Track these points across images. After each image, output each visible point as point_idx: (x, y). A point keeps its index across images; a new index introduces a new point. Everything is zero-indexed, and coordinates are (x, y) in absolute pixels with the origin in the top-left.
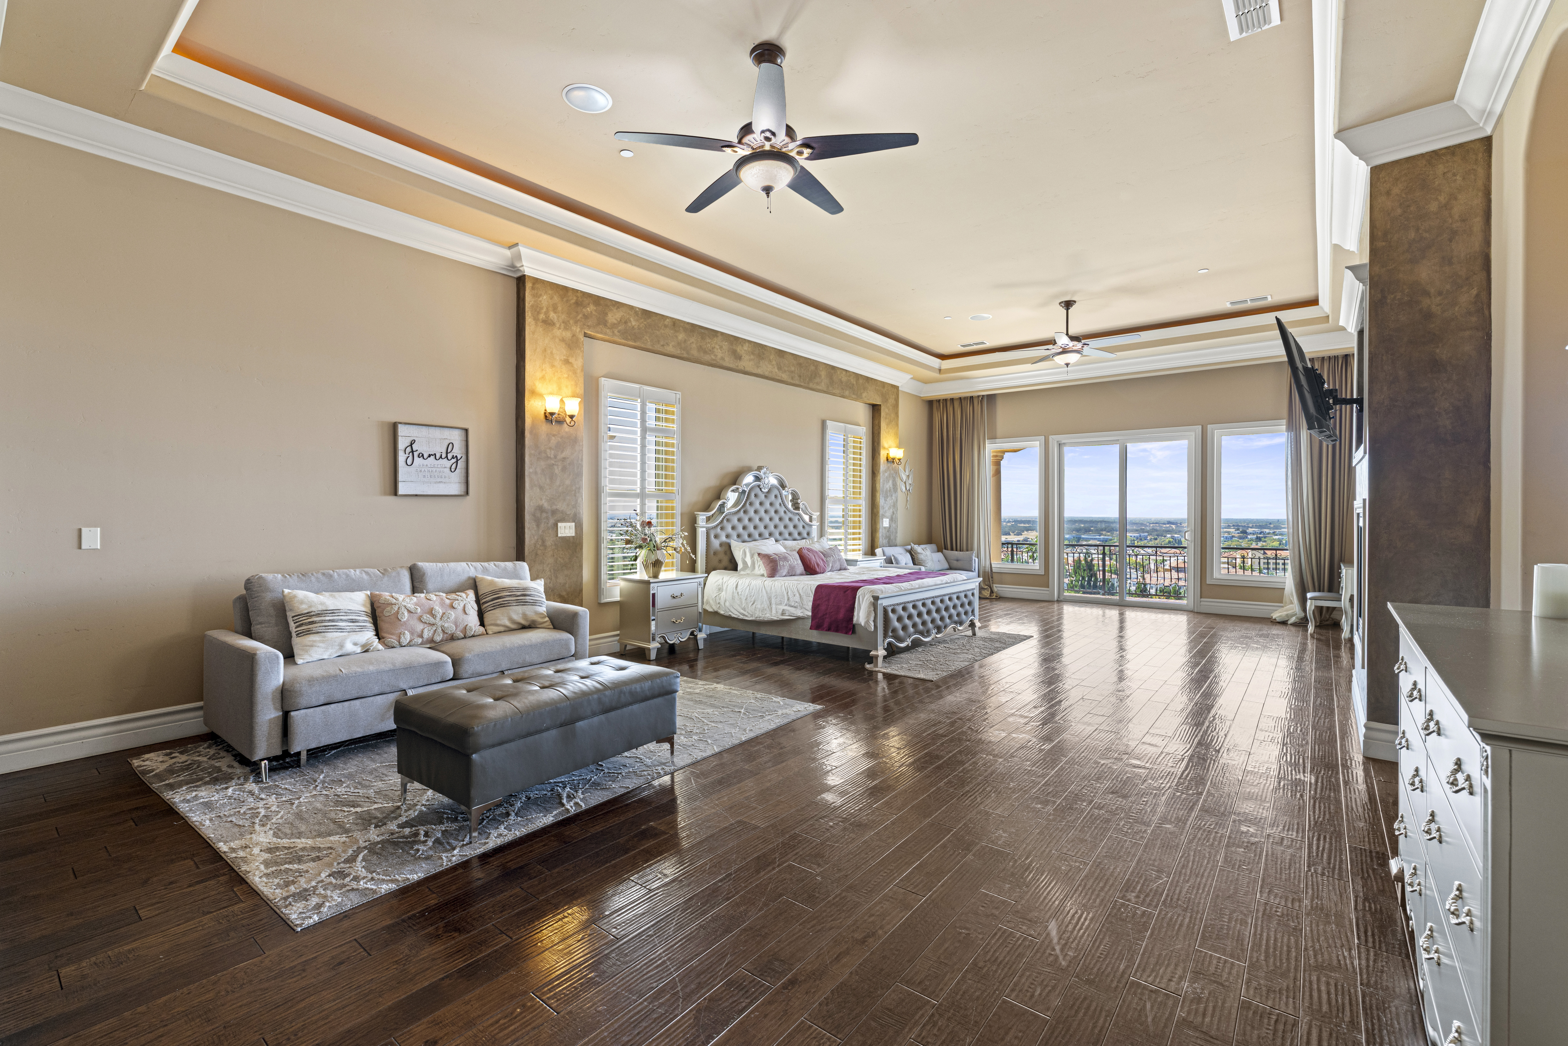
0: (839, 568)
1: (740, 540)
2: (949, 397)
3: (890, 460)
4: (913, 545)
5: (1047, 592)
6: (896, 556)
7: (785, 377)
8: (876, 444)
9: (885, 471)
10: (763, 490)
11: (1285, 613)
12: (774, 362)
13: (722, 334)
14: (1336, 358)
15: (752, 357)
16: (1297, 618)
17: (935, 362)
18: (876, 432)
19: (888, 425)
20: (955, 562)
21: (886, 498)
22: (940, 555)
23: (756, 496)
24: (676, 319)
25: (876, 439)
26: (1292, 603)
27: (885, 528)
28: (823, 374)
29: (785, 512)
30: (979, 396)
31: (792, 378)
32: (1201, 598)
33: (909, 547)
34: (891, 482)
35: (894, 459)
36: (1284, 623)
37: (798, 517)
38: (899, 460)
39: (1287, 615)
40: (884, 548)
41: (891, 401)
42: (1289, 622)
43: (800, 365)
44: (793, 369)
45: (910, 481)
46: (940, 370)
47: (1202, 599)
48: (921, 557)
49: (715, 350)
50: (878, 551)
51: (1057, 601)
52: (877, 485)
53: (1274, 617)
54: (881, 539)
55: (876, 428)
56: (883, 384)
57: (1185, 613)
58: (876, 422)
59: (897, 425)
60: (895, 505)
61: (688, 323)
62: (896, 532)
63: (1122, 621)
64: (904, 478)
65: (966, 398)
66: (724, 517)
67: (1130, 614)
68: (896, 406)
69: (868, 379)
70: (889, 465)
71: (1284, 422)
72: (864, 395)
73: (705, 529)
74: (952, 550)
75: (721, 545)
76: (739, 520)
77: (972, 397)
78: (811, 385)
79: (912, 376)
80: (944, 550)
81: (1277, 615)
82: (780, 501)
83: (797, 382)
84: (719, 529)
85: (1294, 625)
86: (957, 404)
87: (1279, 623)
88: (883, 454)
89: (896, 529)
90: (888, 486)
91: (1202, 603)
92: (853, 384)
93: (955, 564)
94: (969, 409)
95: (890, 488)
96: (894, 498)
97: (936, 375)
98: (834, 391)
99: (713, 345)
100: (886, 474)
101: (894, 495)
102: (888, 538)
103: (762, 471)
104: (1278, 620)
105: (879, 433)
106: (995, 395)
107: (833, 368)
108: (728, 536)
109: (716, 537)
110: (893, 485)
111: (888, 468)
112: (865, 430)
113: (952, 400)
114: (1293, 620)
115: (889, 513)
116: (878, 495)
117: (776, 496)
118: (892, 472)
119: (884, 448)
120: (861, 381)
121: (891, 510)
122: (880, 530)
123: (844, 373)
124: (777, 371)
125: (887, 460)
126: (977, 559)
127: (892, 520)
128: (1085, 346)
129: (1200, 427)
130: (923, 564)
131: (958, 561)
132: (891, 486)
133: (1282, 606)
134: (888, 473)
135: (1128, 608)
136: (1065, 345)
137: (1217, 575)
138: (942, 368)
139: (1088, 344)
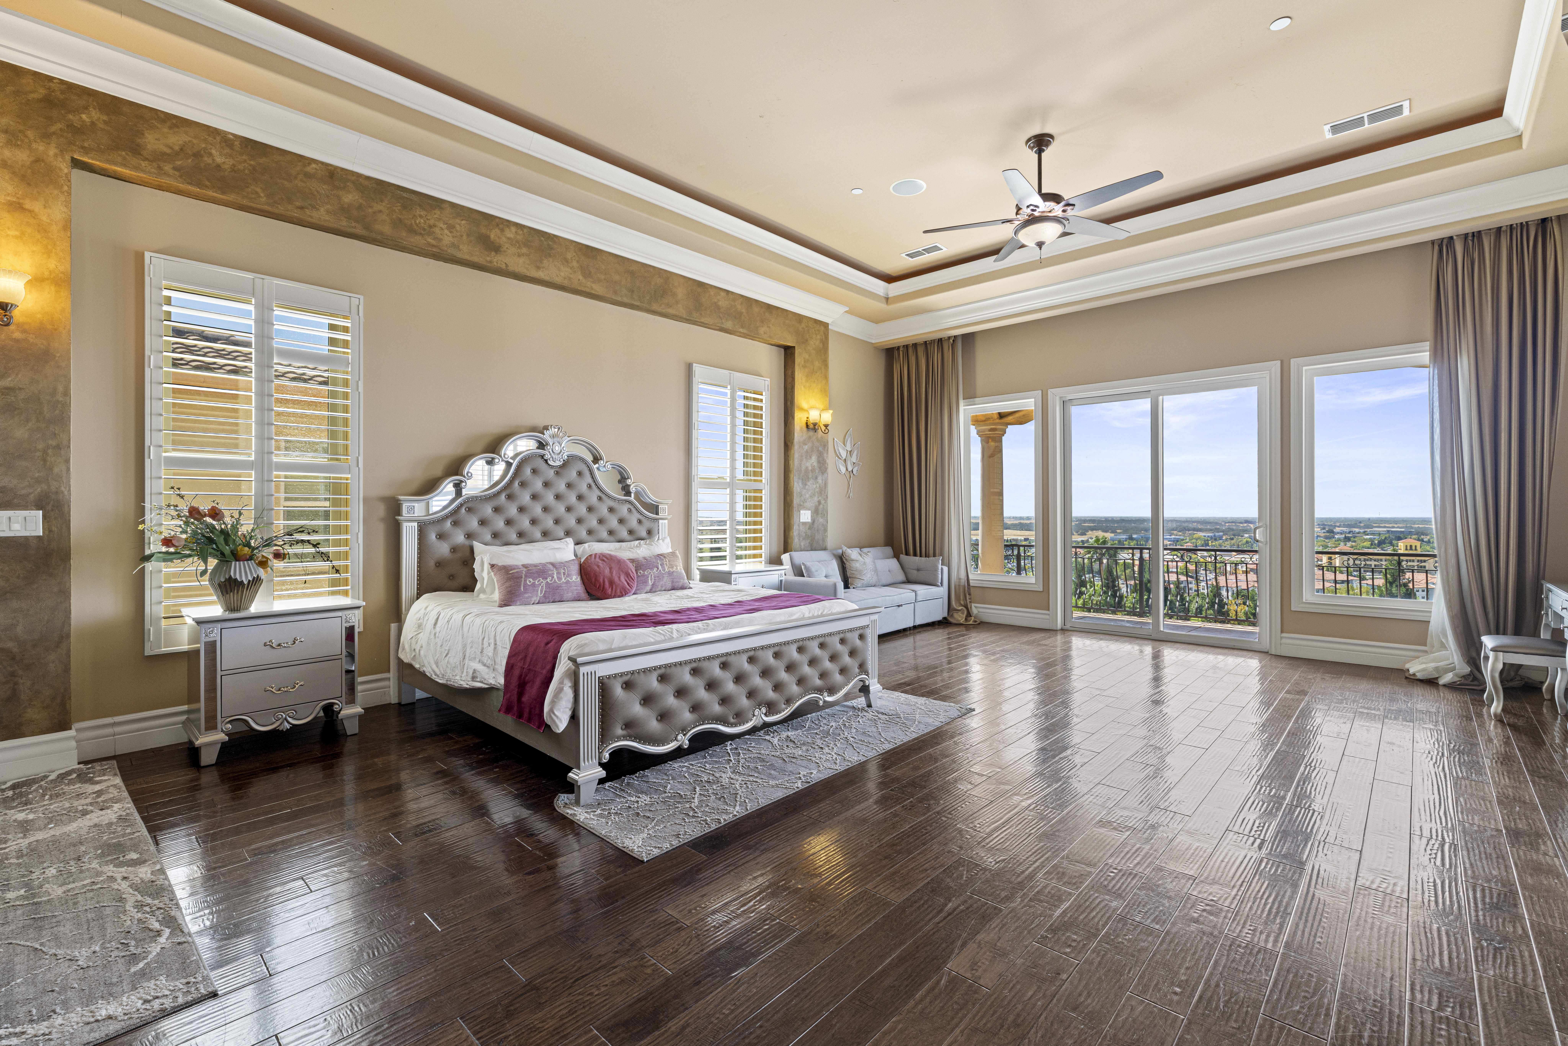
1: (497, 542)
3: (811, 426)
4: (849, 549)
5: (1047, 617)
6: (811, 564)
7: (598, 289)
8: (789, 403)
9: (805, 443)
10: (551, 462)
11: (1433, 665)
12: (575, 264)
13: (453, 205)
14: (1530, 223)
15: (524, 250)
16: (1456, 675)
17: (878, 286)
18: (789, 386)
19: (808, 376)
20: (915, 572)
21: (806, 480)
22: (893, 563)
23: (534, 471)
24: (336, 168)
25: (789, 397)
26: (1443, 646)
27: (804, 523)
28: (681, 292)
29: (600, 499)
30: (949, 338)
31: (615, 292)
32: (1282, 632)
33: (841, 552)
34: (815, 458)
35: (815, 424)
36: (1430, 682)
37: (628, 506)
38: (826, 426)
39: (1437, 669)
40: (799, 553)
41: (814, 343)
42: (1442, 681)
43: (632, 273)
44: (617, 277)
45: (853, 459)
46: (888, 299)
47: (1284, 635)
48: (857, 565)
49: (437, 230)
50: (788, 557)
51: (1062, 630)
52: (791, 462)
53: (1411, 671)
54: (796, 541)
55: (789, 380)
56: (799, 317)
57: (1259, 655)
58: (790, 372)
59: (826, 377)
60: (821, 493)
61: (368, 178)
62: (822, 531)
64: (842, 453)
65: (932, 342)
66: (461, 505)
67: (1168, 654)
68: (822, 350)
69: (769, 307)
70: (811, 433)
71: (1428, 345)
73: (416, 524)
74: (915, 555)
75: (454, 550)
76: (497, 510)
77: (940, 341)
78: (655, 307)
79: (847, 309)
80: (901, 556)
81: (1416, 668)
82: (590, 480)
83: (626, 300)
84: (448, 524)
85: (1450, 686)
86: (921, 351)
87: (1421, 681)
88: (800, 417)
89: (823, 525)
90: (809, 465)
91: (1284, 641)
92: (741, 313)
93: (914, 574)
94: (936, 357)
95: (814, 467)
96: (819, 482)
97: (884, 307)
98: (702, 320)
99: (432, 222)
100: (806, 447)
101: (821, 477)
102: (813, 538)
103: (547, 434)
104: (1419, 676)
105: (793, 387)
106: (973, 333)
107: (701, 284)
108: (469, 536)
109: (441, 536)
110: (819, 462)
111: (810, 438)
112: (768, 383)
113: (915, 345)
114: (1447, 678)
115: (813, 504)
116: (792, 476)
117: (580, 474)
118: (817, 444)
119: (802, 409)
120: (756, 309)
121: (816, 499)
122: (797, 527)
123: (723, 294)
124: (581, 278)
125: (807, 426)
126: (946, 569)
127: (816, 512)
128: (1069, 208)
129: (1278, 363)
130: (858, 576)
131: (918, 570)
132: (815, 464)
133: (1426, 652)
134: (810, 444)
135: (1164, 643)
136: (1032, 207)
137: (1308, 596)
138: (890, 296)
139: (1074, 205)
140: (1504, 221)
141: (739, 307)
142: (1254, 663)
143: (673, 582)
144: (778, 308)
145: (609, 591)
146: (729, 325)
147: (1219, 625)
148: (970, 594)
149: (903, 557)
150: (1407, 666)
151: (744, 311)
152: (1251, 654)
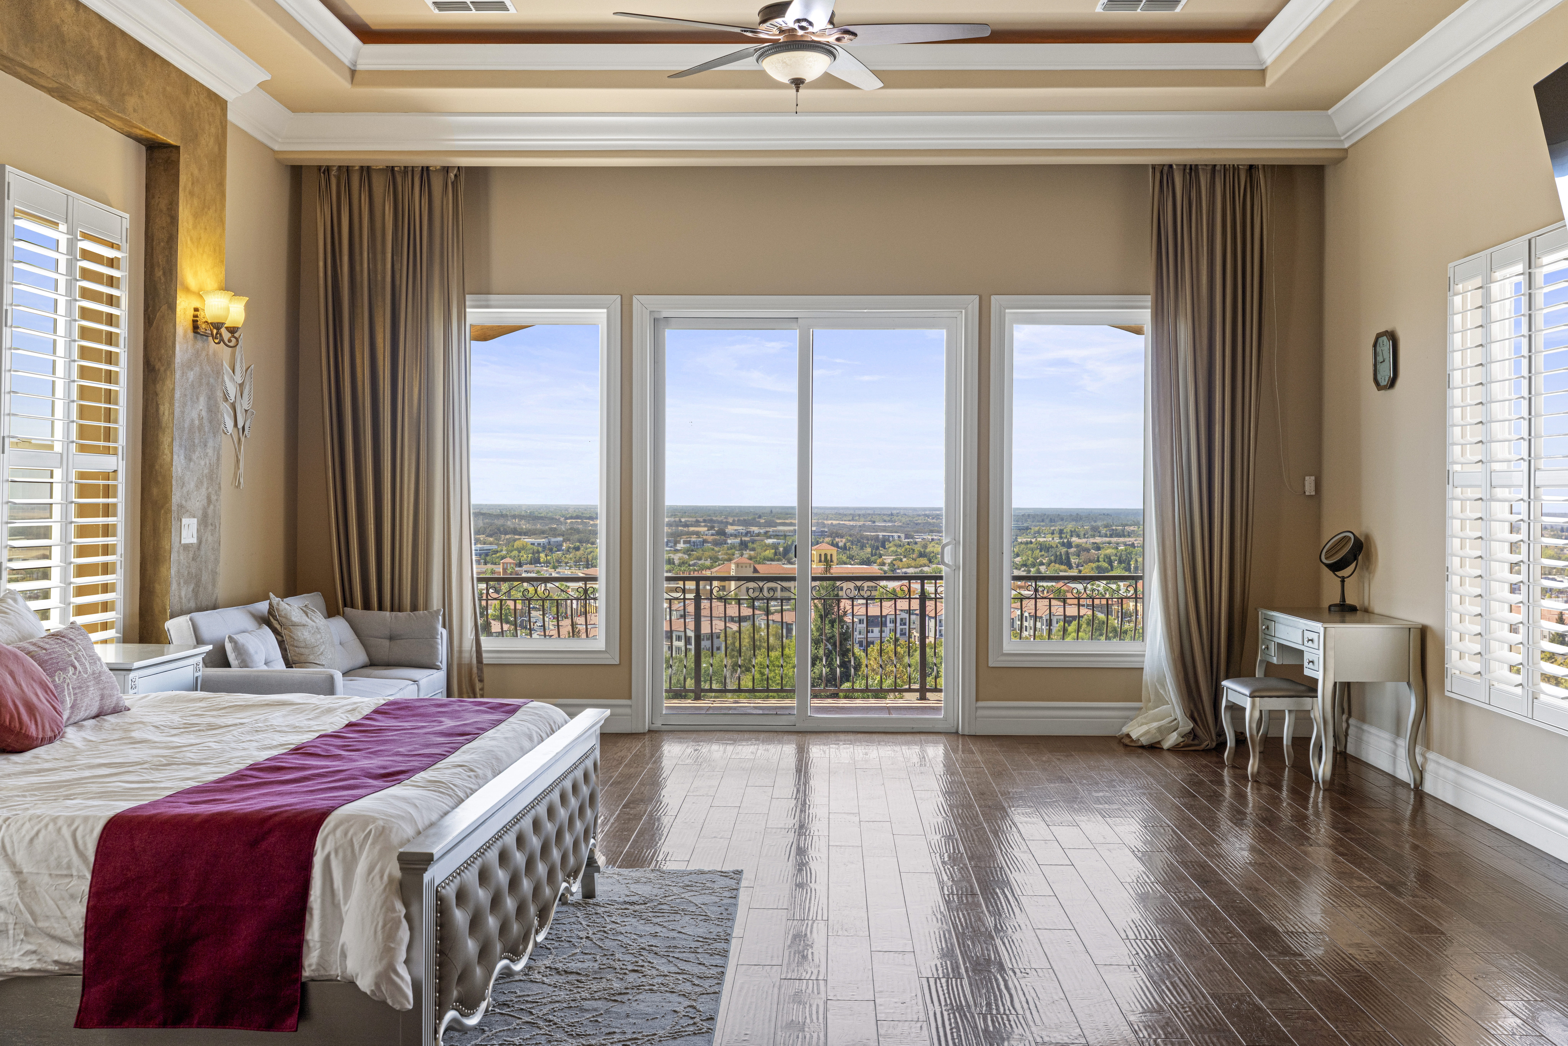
0: (94, 710)
2: (356, 161)
3: (203, 327)
4: (275, 600)
5: (627, 711)
6: (238, 638)
8: (159, 273)
9: (188, 365)
11: (1155, 725)
14: (1236, 169)
16: (1179, 734)
17: (347, 46)
18: (161, 235)
19: (196, 216)
20: (386, 643)
21: (189, 450)
22: (339, 627)
25: (160, 259)
26: (1164, 699)
27: (187, 547)
30: (446, 169)
32: (977, 700)
33: (263, 607)
34: (202, 400)
35: (218, 326)
36: (1154, 748)
38: (232, 330)
39: (1159, 729)
40: (198, 616)
41: (207, 142)
42: (1166, 745)
45: (245, 404)
46: (353, 72)
47: (980, 704)
48: (304, 635)
50: (176, 627)
51: (649, 731)
52: (164, 409)
53: (1134, 736)
54: (174, 586)
55: (161, 221)
56: (187, 82)
57: (943, 738)
58: (162, 202)
59: (222, 221)
60: (212, 477)
62: (217, 561)
63: (802, 769)
64: (232, 390)
65: (407, 171)
67: (818, 752)
68: (219, 160)
69: (141, 52)
70: (199, 345)
71: (1148, 300)
72: (132, 102)
74: (367, 606)
77: (426, 171)
79: (265, 77)
80: (348, 610)
85: (1175, 750)
86: (379, 184)
87: (1142, 747)
88: (184, 306)
89: (216, 550)
90: (194, 414)
91: (980, 713)
92: (99, 58)
93: (384, 648)
94: (418, 203)
95: (201, 419)
96: (210, 451)
97: (343, 83)
98: (36, 65)
100: (191, 375)
101: (210, 443)
102: (195, 580)
104: (1144, 741)
105: (171, 239)
106: (484, 171)
110: (209, 410)
111: (197, 354)
112: (126, 224)
113: (366, 171)
114: (1172, 739)
115: (197, 503)
116: (165, 440)
118: (208, 369)
119: (187, 290)
120: (122, 53)
121: (203, 491)
122: (174, 556)
125: (195, 327)
126: (445, 632)
127: (204, 522)
128: (847, 37)
129: (976, 299)
130: (311, 658)
131: (391, 638)
132: (204, 413)
133: (1140, 709)
134: (197, 369)
135: (813, 736)
136: (804, 24)
137: (1010, 645)
138: (360, 67)
139: (855, 35)
140: (1220, 159)
141: (95, 42)
142: (936, 752)
143: (102, 697)
144: (155, 56)
145: (33, 730)
146: (78, 82)
147: (830, 701)
148: (481, 681)
149: (358, 613)
150: (1125, 730)
151: (103, 53)
152: (931, 737)
